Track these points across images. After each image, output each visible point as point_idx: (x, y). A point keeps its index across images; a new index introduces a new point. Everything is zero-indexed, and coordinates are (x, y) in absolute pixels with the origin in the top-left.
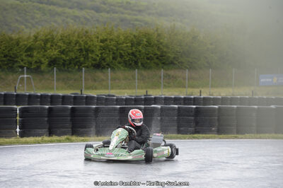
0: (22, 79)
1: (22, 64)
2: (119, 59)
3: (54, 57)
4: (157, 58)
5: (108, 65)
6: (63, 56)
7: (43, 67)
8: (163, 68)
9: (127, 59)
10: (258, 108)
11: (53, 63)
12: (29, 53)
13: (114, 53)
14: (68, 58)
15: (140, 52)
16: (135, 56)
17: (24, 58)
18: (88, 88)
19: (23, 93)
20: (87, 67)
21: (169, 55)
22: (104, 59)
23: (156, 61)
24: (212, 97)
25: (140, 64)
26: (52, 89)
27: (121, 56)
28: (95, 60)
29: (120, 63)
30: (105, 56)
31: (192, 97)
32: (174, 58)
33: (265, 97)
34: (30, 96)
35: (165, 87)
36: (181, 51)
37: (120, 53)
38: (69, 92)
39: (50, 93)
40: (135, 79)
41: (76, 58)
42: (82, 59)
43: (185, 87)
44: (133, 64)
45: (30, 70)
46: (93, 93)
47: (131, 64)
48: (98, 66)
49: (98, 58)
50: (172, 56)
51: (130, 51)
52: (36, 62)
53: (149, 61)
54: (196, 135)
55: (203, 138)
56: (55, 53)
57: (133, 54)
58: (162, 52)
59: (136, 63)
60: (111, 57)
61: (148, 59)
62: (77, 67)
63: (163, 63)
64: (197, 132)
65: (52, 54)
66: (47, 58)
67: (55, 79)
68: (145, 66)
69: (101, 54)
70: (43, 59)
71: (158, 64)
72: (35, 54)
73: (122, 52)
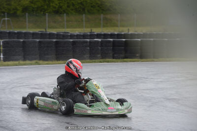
0: (4, 21)
1: (3, 10)
2: (71, 7)
3: (26, 5)
4: (98, 6)
5: (64, 11)
6: (33, 5)
7: (19, 13)
8: (102, 13)
9: (78, 7)
10: (168, 40)
11: (25, 9)
12: (8, 3)
13: (68, 3)
14: (36, 6)
15: (86, 2)
16: (83, 5)
17: (5, 6)
18: (50, 27)
19: (5, 30)
20: (50, 13)
21: (106, 4)
22: (61, 7)
23: (98, 8)
24: (136, 33)
25: (86, 11)
26: (25, 28)
27: (73, 5)
28: (55, 8)
29: (72, 10)
30: (61, 5)
31: (123, 33)
32: (110, 6)
34: (10, 33)
35: (104, 26)
36: (115, 1)
37: (72, 3)
38: (37, 30)
39: (24, 31)
40: (82, 21)
41: (42, 6)
42: (46, 7)
43: (117, 26)
44: (81, 10)
45: (9, 15)
46: (54, 31)
47: (80, 11)
48: (58, 12)
49: (57, 7)
51: (79, 2)
52: (13, 9)
53: (92, 8)
54: (125, 60)
55: (131, 61)
56: (27, 2)
57: (81, 3)
58: (102, 2)
59: (84, 9)
60: (66, 5)
61: (92, 7)
62: (42, 13)
63: (103, 10)
64: (126, 57)
65: (24, 3)
66: (21, 6)
67: (27, 21)
68: (90, 12)
69: (59, 3)
70: (18, 7)
71: (99, 11)
72: (13, 3)
73: (74, 2)
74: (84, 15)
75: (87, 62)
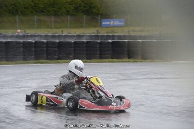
2: (4, 8)
4: (32, 8)
8: (36, 15)
9: (10, 8)
10: (101, 42)
15: (19, 3)
16: (16, 6)
21: (40, 6)
23: (31, 10)
25: (19, 12)
27: (6, 6)
29: (5, 11)
31: (57, 35)
32: (44, 8)
33: (105, 35)
35: (38, 28)
36: (49, 3)
40: (16, 22)
43: (51, 28)
44: (15, 12)
47: (13, 12)
50: (43, 6)
51: (12, 3)
53: (26, 10)
54: (59, 61)
57: (14, 4)
58: (35, 4)
59: (17, 11)
61: (25, 8)
63: (36, 11)
64: (59, 58)
68: (23, 14)
71: (32, 12)
73: (6, 3)
74: (17, 16)
75: (20, 64)
